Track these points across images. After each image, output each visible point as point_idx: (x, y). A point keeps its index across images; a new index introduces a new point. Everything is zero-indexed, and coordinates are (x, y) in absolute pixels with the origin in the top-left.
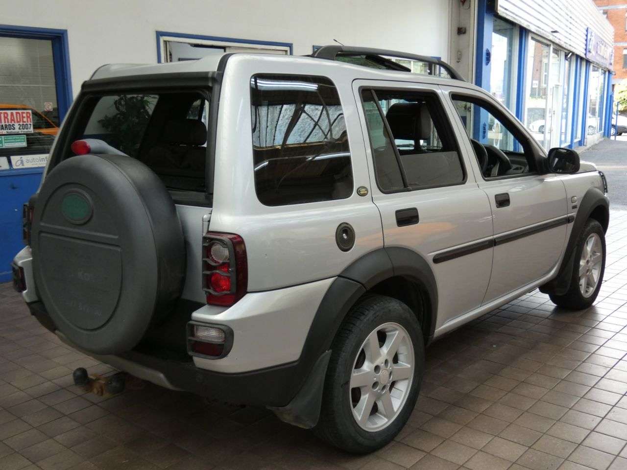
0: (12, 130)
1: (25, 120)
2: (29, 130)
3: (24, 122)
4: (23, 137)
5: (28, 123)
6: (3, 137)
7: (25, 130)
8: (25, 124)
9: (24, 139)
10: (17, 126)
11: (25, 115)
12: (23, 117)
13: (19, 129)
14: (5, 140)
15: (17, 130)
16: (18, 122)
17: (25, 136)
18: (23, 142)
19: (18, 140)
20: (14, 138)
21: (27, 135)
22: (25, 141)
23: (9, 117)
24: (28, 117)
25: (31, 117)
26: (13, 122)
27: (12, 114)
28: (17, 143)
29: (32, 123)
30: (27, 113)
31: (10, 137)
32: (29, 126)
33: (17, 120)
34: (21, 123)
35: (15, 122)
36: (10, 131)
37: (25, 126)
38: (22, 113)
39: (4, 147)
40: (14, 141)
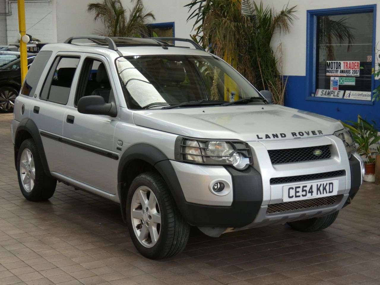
0: (349, 74)
1: (356, 67)
2: (357, 74)
3: (355, 69)
4: (354, 79)
5: (357, 70)
6: (344, 78)
7: (355, 74)
8: (355, 70)
9: (354, 80)
10: (351, 71)
11: (356, 64)
12: (355, 66)
13: (353, 73)
14: (345, 80)
15: (351, 74)
16: (352, 69)
17: (355, 78)
18: (353, 82)
19: (351, 81)
20: (349, 79)
21: (356, 77)
22: (354, 82)
23: (348, 66)
24: (358, 66)
25: (359, 66)
26: (350, 69)
27: (350, 63)
28: (351, 82)
29: (359, 70)
30: (358, 63)
31: (347, 78)
32: (358, 71)
33: (352, 67)
34: (354, 70)
35: (351, 69)
36: (348, 74)
37: (355, 72)
38: (355, 63)
39: (344, 84)
40: (349, 81)
